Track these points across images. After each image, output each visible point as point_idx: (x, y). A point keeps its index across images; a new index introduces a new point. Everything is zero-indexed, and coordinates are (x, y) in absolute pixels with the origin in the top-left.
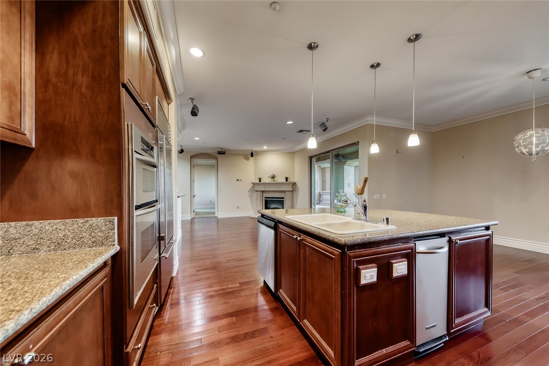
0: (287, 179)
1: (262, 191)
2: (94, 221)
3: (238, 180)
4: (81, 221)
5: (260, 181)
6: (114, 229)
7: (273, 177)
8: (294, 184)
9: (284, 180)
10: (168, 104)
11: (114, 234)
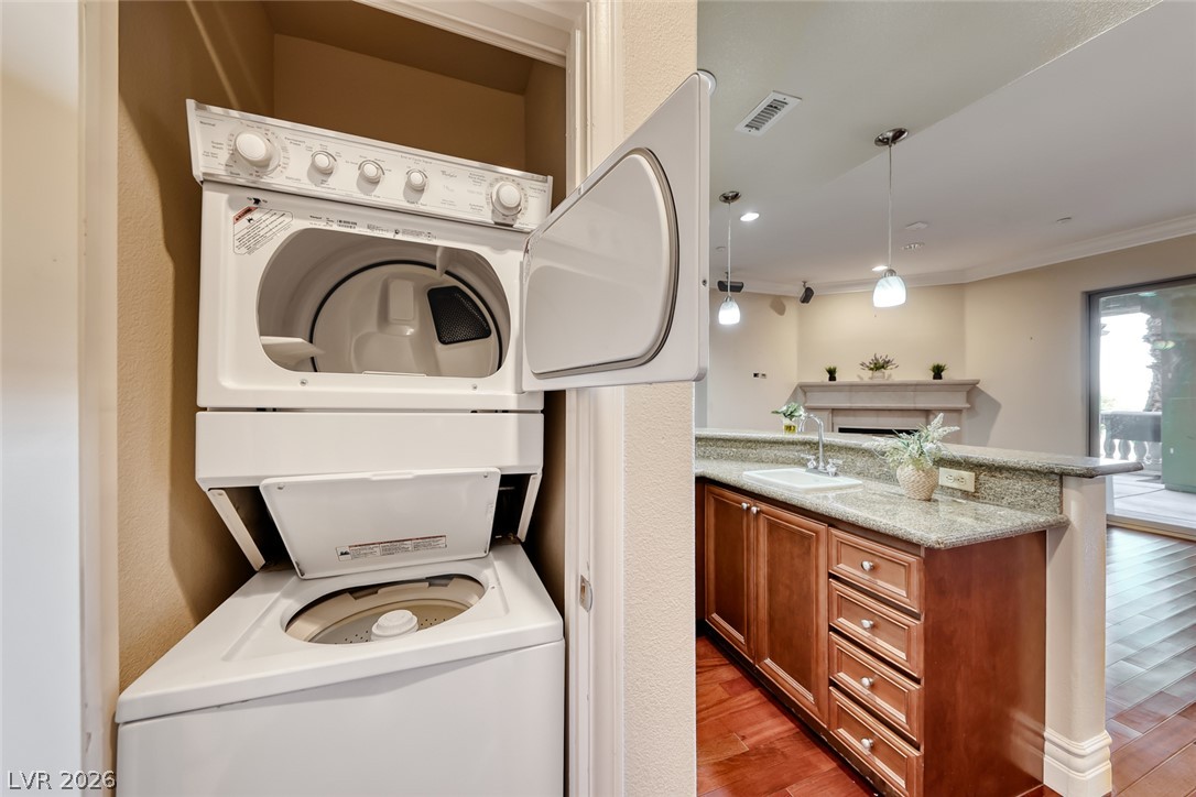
0: (938, 372)
1: (834, 410)
3: (756, 375)
5: (832, 378)
7: (878, 366)
8: (971, 389)
9: (928, 377)
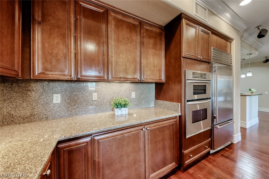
2: (174, 103)
4: (172, 103)
6: (179, 107)
10: (231, 43)
11: (179, 109)
